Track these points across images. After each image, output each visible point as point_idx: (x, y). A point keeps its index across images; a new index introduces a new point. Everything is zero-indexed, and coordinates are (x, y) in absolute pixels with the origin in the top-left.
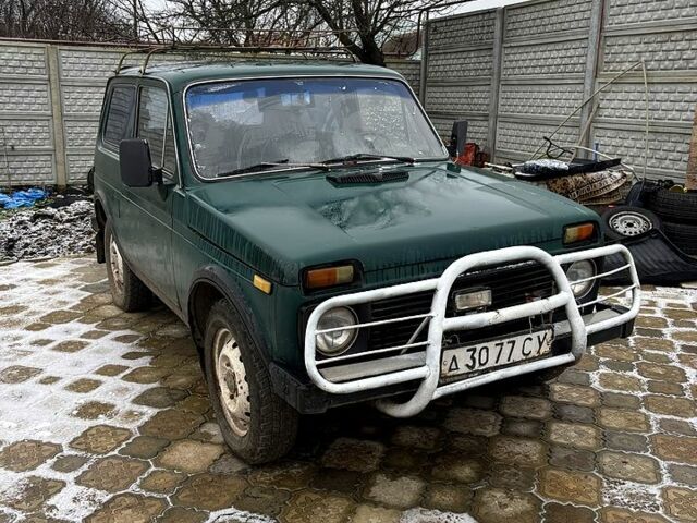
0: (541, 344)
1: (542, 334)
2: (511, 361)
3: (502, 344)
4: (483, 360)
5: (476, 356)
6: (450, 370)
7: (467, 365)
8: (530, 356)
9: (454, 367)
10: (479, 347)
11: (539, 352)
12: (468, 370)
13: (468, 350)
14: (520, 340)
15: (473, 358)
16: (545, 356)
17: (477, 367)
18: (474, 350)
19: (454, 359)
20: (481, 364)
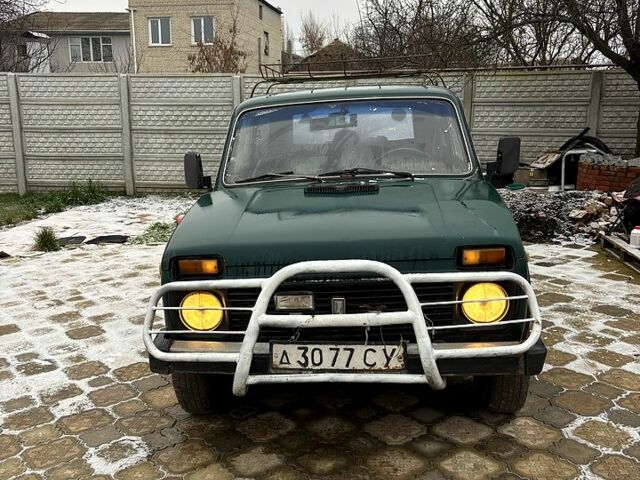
0: (388, 359)
1: (389, 349)
2: (350, 367)
3: (338, 350)
4: (317, 361)
5: (309, 355)
6: (281, 363)
7: (299, 362)
8: (376, 367)
9: (285, 360)
10: (311, 347)
11: (387, 365)
12: (300, 367)
13: (299, 348)
14: (359, 350)
15: (304, 355)
16: (395, 371)
17: (310, 365)
18: (306, 350)
19: (285, 353)
20: (314, 364)
